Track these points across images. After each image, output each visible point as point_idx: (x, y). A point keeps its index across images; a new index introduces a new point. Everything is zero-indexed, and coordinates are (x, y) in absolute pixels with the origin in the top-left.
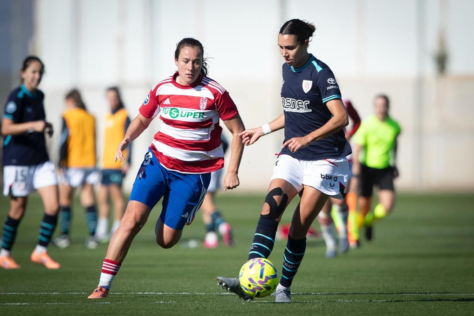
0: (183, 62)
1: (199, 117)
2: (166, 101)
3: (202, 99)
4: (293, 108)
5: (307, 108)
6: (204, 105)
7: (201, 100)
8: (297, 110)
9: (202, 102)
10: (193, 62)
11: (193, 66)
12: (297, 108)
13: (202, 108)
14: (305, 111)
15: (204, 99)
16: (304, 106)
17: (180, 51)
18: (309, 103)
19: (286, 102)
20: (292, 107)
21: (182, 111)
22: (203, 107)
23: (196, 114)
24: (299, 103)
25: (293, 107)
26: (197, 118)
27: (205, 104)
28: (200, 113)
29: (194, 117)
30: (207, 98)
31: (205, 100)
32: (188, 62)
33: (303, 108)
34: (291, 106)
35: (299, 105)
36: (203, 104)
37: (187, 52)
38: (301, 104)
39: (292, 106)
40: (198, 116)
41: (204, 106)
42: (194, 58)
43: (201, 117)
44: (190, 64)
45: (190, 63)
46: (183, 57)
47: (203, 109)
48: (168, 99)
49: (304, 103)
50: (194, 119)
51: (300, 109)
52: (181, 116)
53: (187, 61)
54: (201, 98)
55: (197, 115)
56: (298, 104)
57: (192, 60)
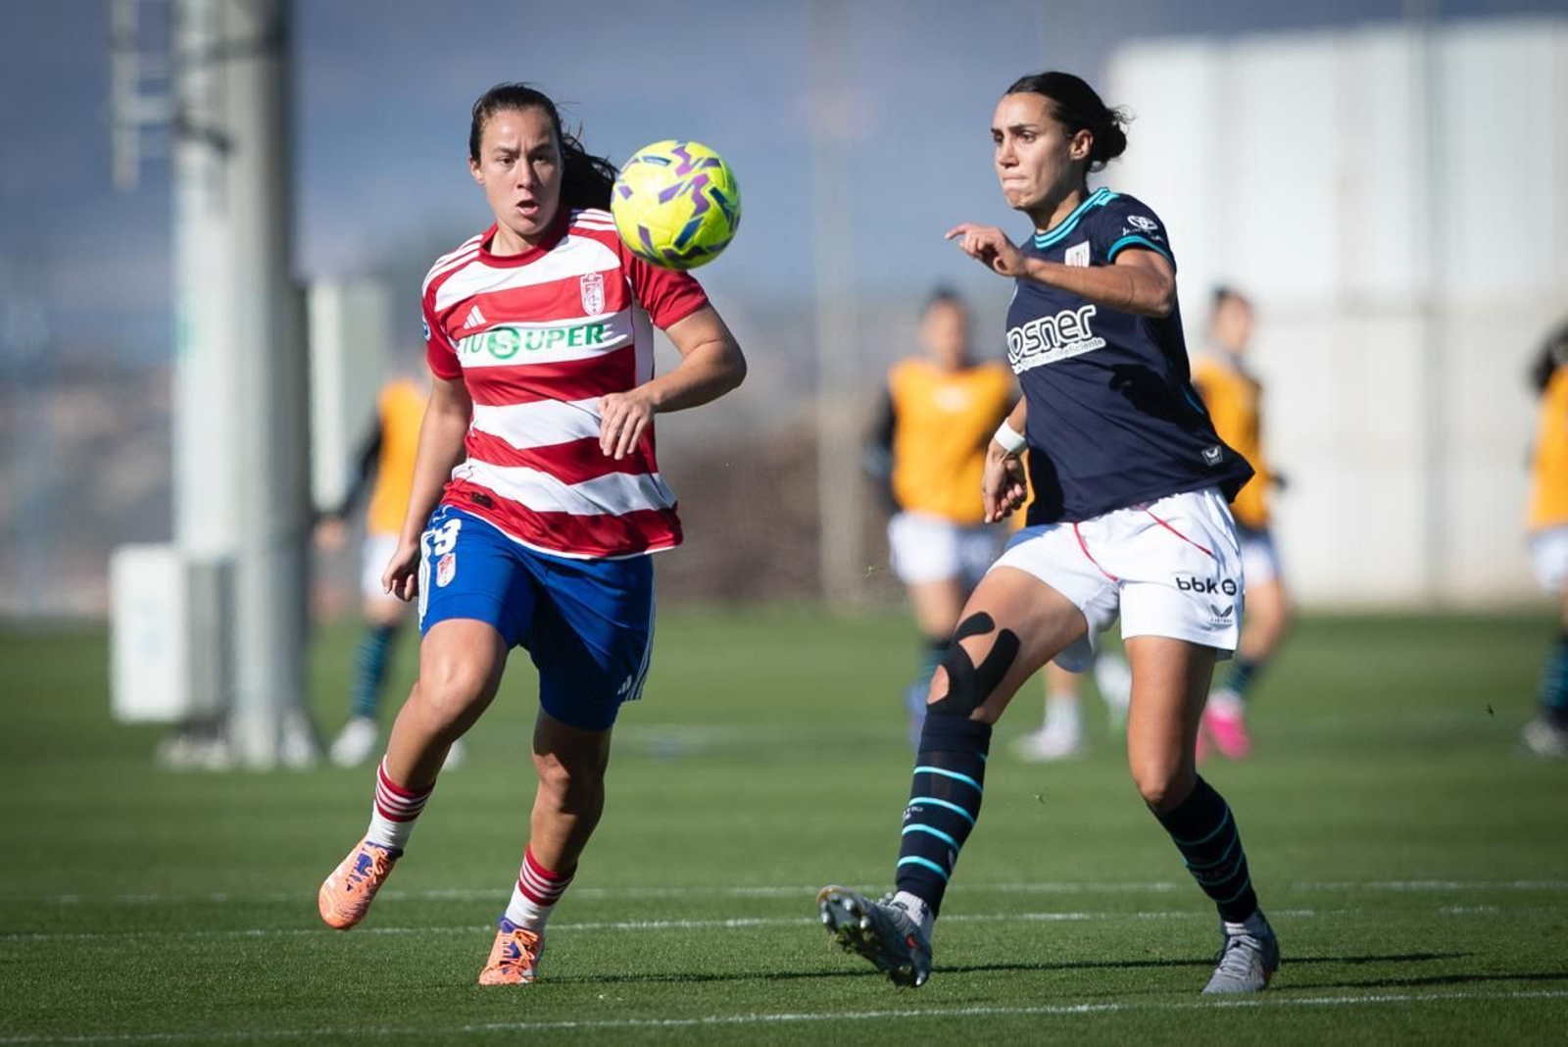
0: (497, 164)
1: (589, 342)
2: (470, 318)
3: (586, 280)
4: (1048, 350)
5: (1090, 335)
6: (594, 301)
7: (583, 285)
8: (1060, 349)
9: (587, 290)
10: (532, 157)
11: (532, 173)
12: (1059, 344)
13: (592, 311)
14: (1085, 346)
15: (591, 278)
16: (1079, 326)
17: (482, 129)
18: (1093, 313)
19: (1025, 340)
20: (1045, 348)
21: (530, 331)
22: (594, 305)
23: (577, 333)
24: (1063, 324)
25: (1049, 346)
26: (580, 344)
27: (598, 293)
28: (590, 326)
29: (571, 343)
30: (598, 273)
31: (596, 279)
32: (513, 161)
33: (1076, 336)
34: (1043, 347)
35: (1065, 332)
36: (593, 296)
37: (505, 130)
38: (1070, 322)
39: (1046, 344)
40: (583, 339)
41: (596, 302)
42: (530, 144)
43: (593, 340)
44: (520, 165)
45: (521, 163)
46: (496, 146)
47: (594, 310)
48: (475, 310)
49: (1077, 318)
50: (571, 348)
51: (1068, 346)
52: (529, 346)
53: (510, 157)
54: (582, 278)
55: (579, 336)
56: (1061, 329)
57: (526, 150)
